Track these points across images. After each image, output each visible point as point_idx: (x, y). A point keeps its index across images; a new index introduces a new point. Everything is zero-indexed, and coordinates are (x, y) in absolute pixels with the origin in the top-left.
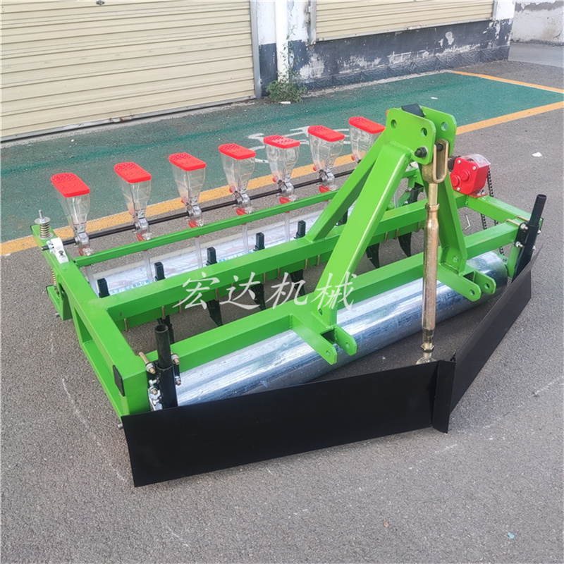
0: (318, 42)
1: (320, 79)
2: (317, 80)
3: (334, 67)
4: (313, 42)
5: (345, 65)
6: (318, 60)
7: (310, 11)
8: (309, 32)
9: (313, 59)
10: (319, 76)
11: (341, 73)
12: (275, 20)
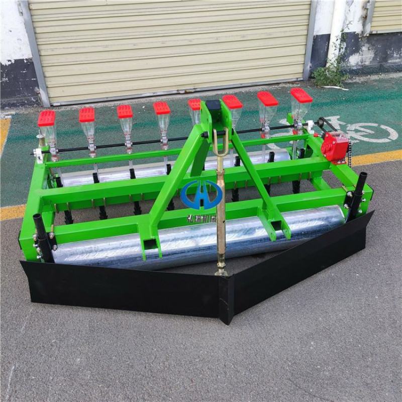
0: (371, 35)
1: (368, 66)
2: (365, 67)
3: (383, 56)
4: (367, 34)
5: (395, 55)
6: (369, 49)
7: (368, 7)
8: (364, 25)
9: (364, 48)
10: (367, 63)
11: (390, 61)
12: (333, 14)
